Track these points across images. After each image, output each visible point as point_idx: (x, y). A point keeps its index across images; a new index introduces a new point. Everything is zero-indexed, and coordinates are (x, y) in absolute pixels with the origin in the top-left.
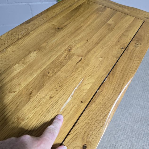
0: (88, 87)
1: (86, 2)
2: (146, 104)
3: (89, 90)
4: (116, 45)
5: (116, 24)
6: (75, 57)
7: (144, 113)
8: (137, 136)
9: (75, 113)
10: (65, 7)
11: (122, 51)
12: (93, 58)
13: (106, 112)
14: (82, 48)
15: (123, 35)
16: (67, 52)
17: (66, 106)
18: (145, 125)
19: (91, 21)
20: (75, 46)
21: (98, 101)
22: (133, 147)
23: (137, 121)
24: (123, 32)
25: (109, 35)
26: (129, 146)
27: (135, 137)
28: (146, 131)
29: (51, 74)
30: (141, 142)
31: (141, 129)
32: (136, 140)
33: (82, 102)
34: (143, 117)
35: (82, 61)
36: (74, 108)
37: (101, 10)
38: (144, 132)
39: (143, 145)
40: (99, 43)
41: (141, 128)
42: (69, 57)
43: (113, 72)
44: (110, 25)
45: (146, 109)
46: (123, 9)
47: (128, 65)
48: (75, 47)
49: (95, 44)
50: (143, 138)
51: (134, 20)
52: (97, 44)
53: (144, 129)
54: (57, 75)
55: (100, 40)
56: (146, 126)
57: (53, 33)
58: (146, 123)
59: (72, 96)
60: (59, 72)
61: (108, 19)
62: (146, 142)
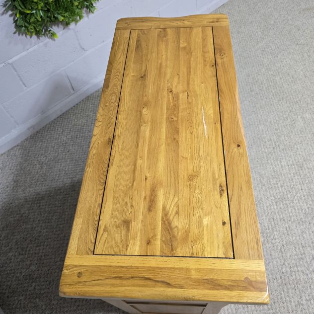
0: (211, 112)
1: (140, 33)
2: (248, 119)
3: (214, 113)
4: (205, 65)
5: (189, 43)
6: (181, 95)
7: (253, 132)
8: (260, 162)
9: (217, 132)
10: (124, 50)
11: (214, 68)
12: (196, 88)
13: (237, 121)
14: (180, 84)
15: (204, 52)
16: (170, 94)
17: (207, 132)
18: (262, 144)
19: (164, 53)
20: (172, 85)
21: (226, 116)
22: (263, 177)
23: (250, 146)
24: (202, 49)
25: (192, 59)
26: (259, 179)
27: (259, 165)
28: (267, 151)
29: (175, 119)
30: (268, 166)
31: (261, 152)
32: (262, 167)
33: (215, 123)
34: (255, 137)
35: (190, 95)
36: (214, 130)
37: (163, 35)
38: (265, 153)
39: (273, 168)
40: (190, 72)
41: (259, 151)
42: (176, 98)
43: (220, 90)
44: (185, 48)
45: (252, 125)
46: (183, 23)
47: (228, 79)
48: (174, 86)
49: (188, 74)
50: (268, 160)
51: (202, 31)
52: (189, 73)
53: (263, 150)
54: (180, 116)
55: (189, 68)
56: (264, 146)
57: (141, 84)
58: (262, 142)
59: (206, 123)
60: (180, 114)
61: (179, 43)
62: (273, 163)
